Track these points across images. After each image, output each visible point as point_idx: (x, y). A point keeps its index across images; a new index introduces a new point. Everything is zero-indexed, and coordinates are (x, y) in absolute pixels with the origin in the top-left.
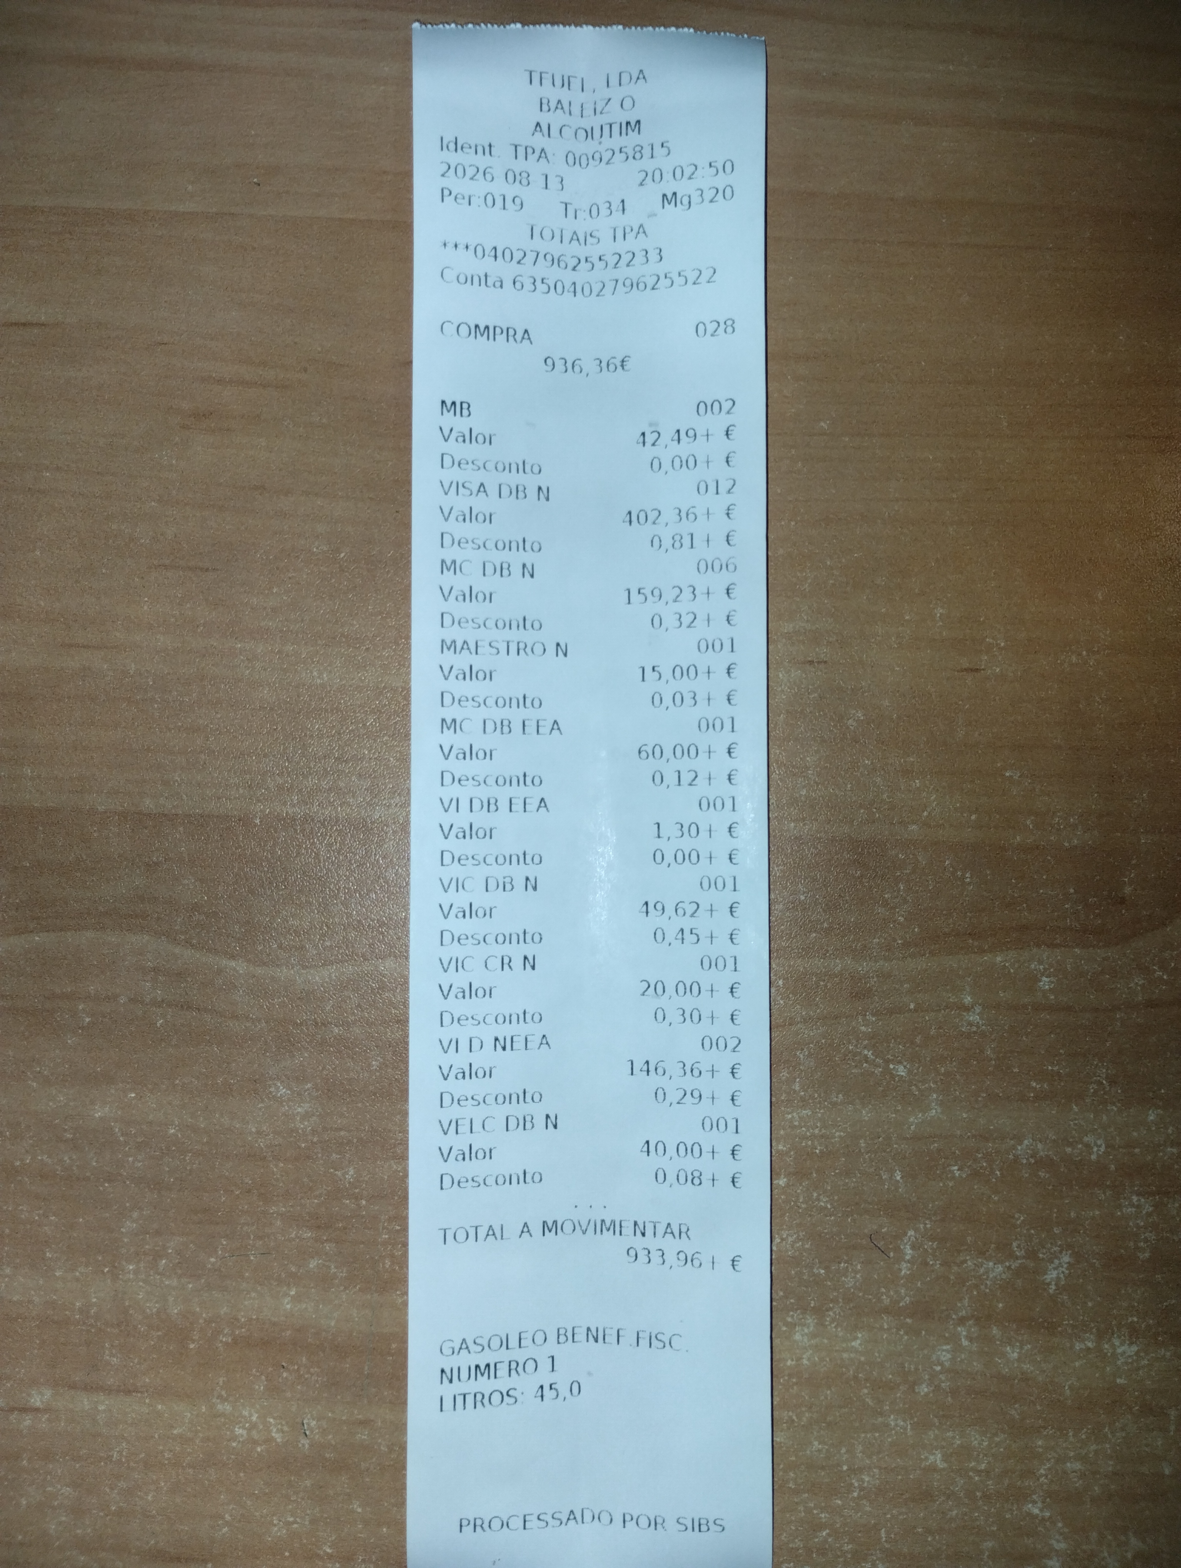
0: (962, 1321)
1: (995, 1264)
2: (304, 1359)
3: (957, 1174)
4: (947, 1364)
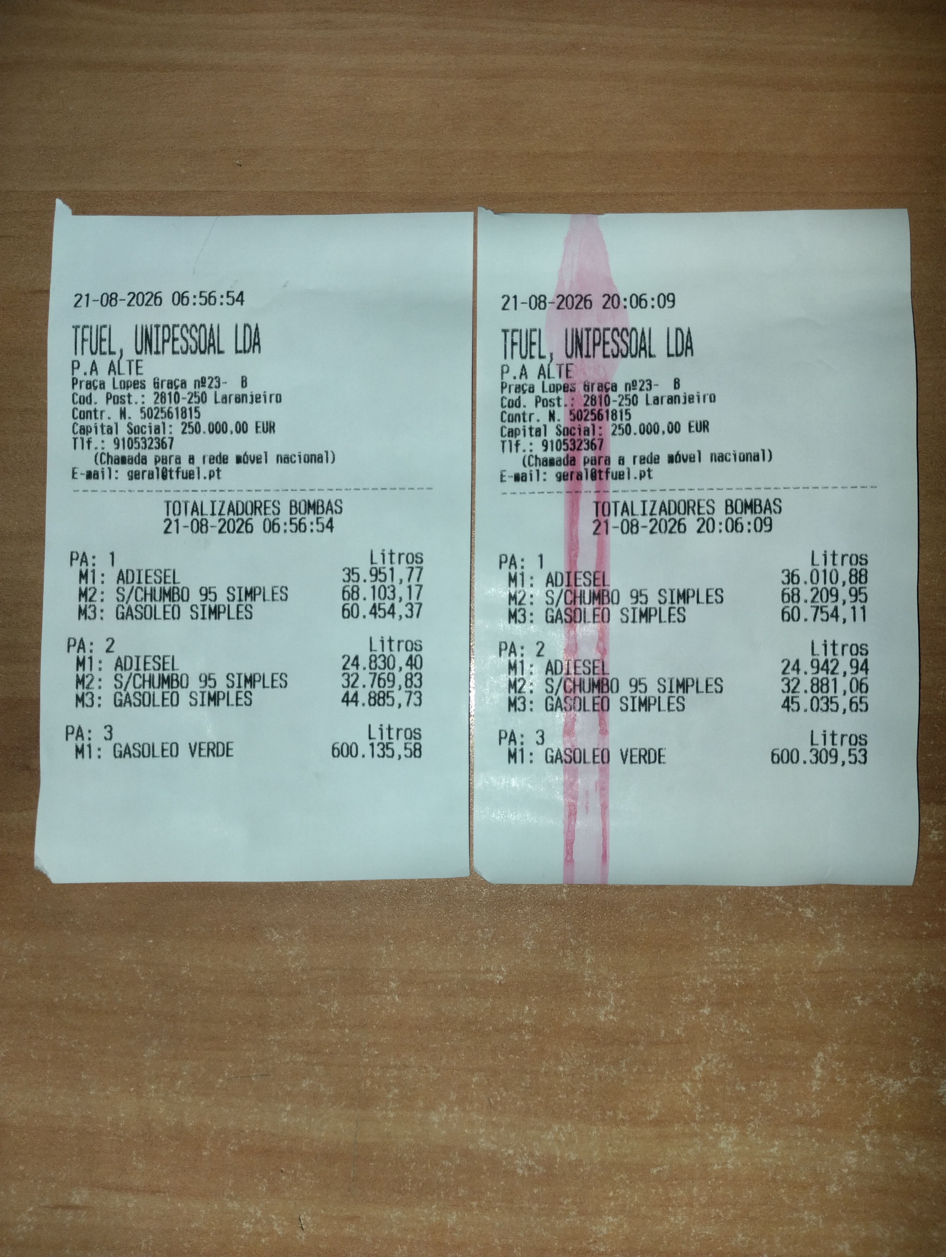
0: (865, 1130)
1: (894, 1080)
2: (299, 1165)
3: (860, 1003)
4: (854, 1167)
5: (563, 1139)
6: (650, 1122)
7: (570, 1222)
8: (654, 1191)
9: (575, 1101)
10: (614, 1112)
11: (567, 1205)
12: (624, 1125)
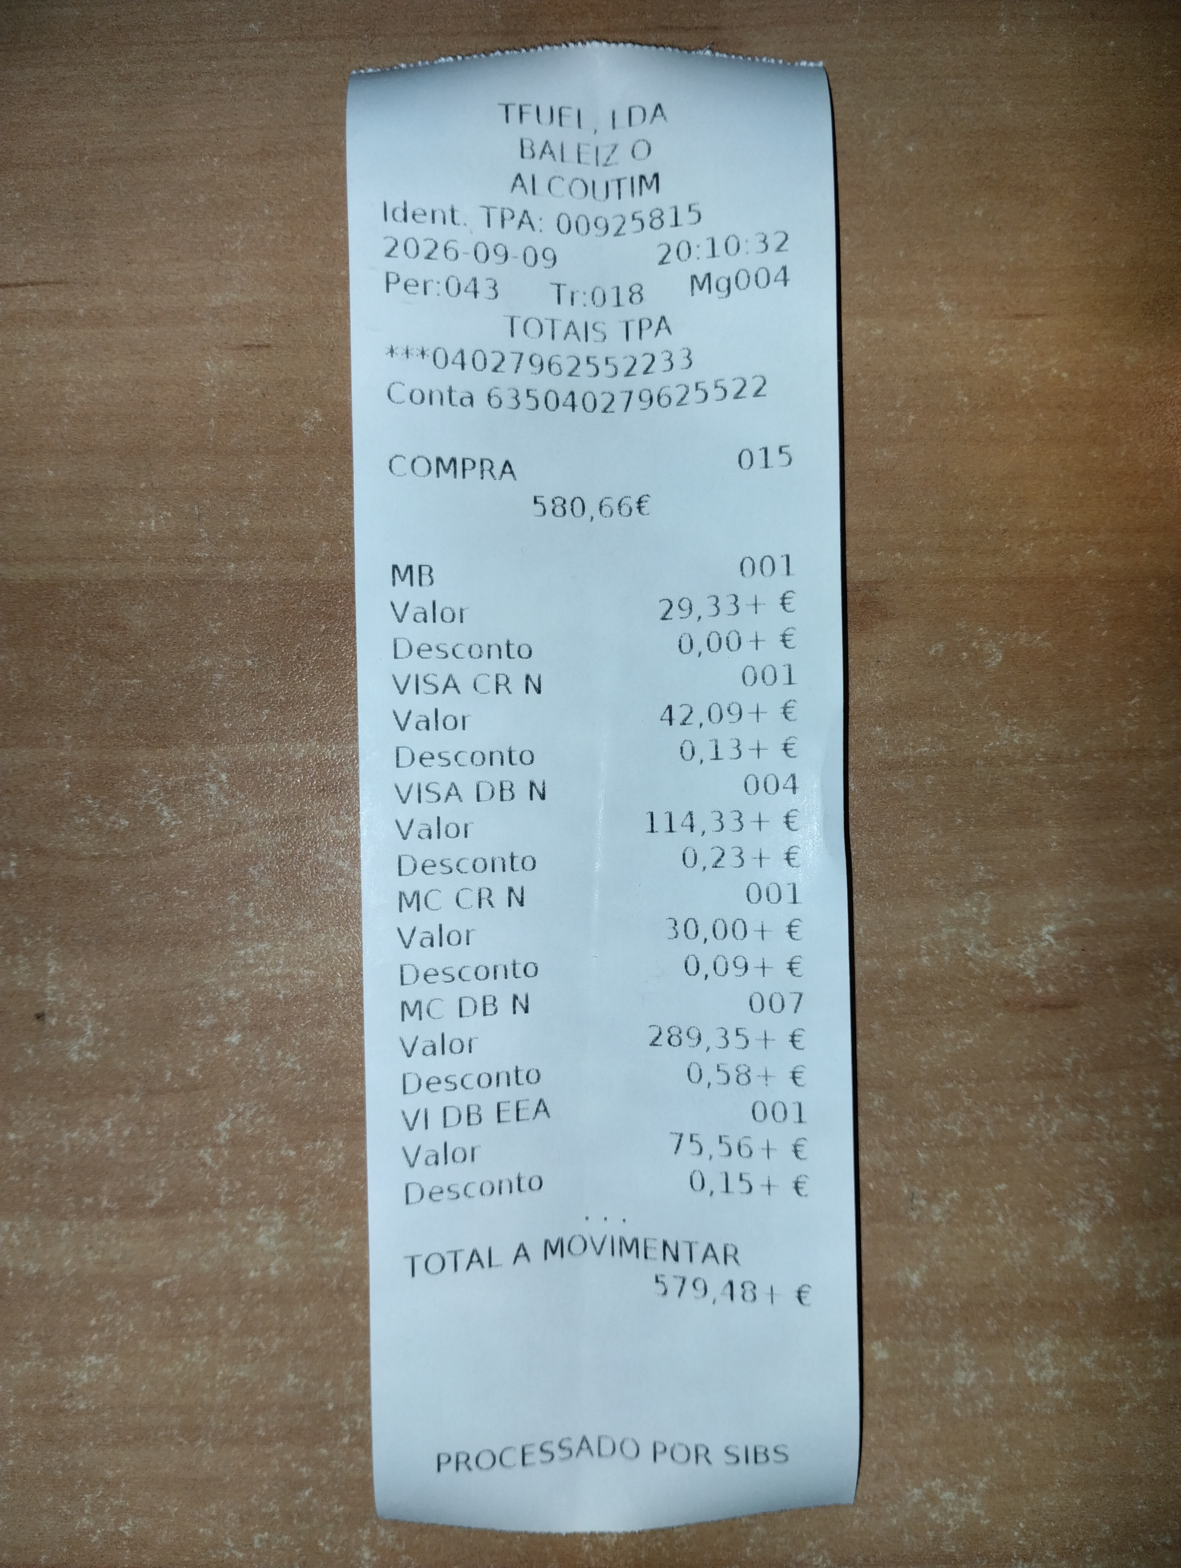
5: (18, 1243)
6: (152, 1210)
7: (29, 1366)
8: (158, 1314)
9: (35, 1185)
10: (96, 1199)
11: (26, 1342)
12: (111, 1217)
